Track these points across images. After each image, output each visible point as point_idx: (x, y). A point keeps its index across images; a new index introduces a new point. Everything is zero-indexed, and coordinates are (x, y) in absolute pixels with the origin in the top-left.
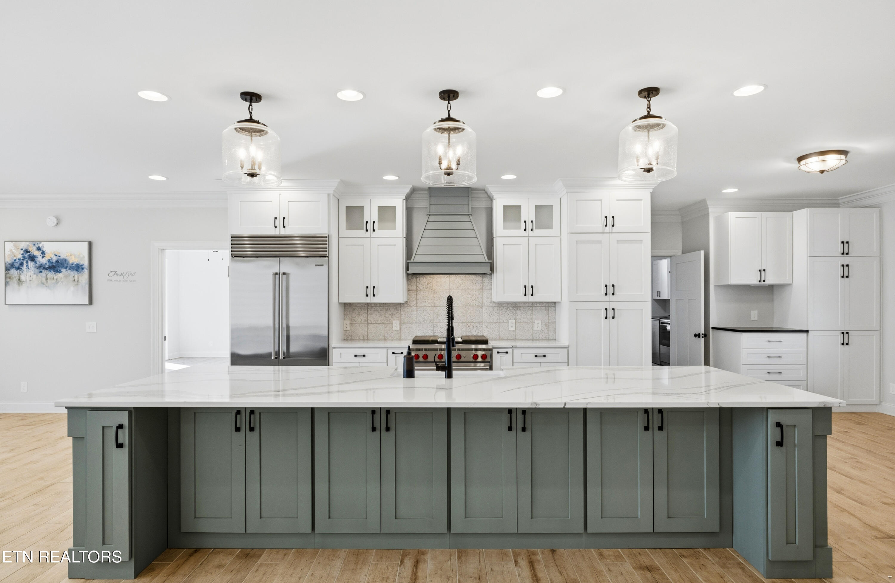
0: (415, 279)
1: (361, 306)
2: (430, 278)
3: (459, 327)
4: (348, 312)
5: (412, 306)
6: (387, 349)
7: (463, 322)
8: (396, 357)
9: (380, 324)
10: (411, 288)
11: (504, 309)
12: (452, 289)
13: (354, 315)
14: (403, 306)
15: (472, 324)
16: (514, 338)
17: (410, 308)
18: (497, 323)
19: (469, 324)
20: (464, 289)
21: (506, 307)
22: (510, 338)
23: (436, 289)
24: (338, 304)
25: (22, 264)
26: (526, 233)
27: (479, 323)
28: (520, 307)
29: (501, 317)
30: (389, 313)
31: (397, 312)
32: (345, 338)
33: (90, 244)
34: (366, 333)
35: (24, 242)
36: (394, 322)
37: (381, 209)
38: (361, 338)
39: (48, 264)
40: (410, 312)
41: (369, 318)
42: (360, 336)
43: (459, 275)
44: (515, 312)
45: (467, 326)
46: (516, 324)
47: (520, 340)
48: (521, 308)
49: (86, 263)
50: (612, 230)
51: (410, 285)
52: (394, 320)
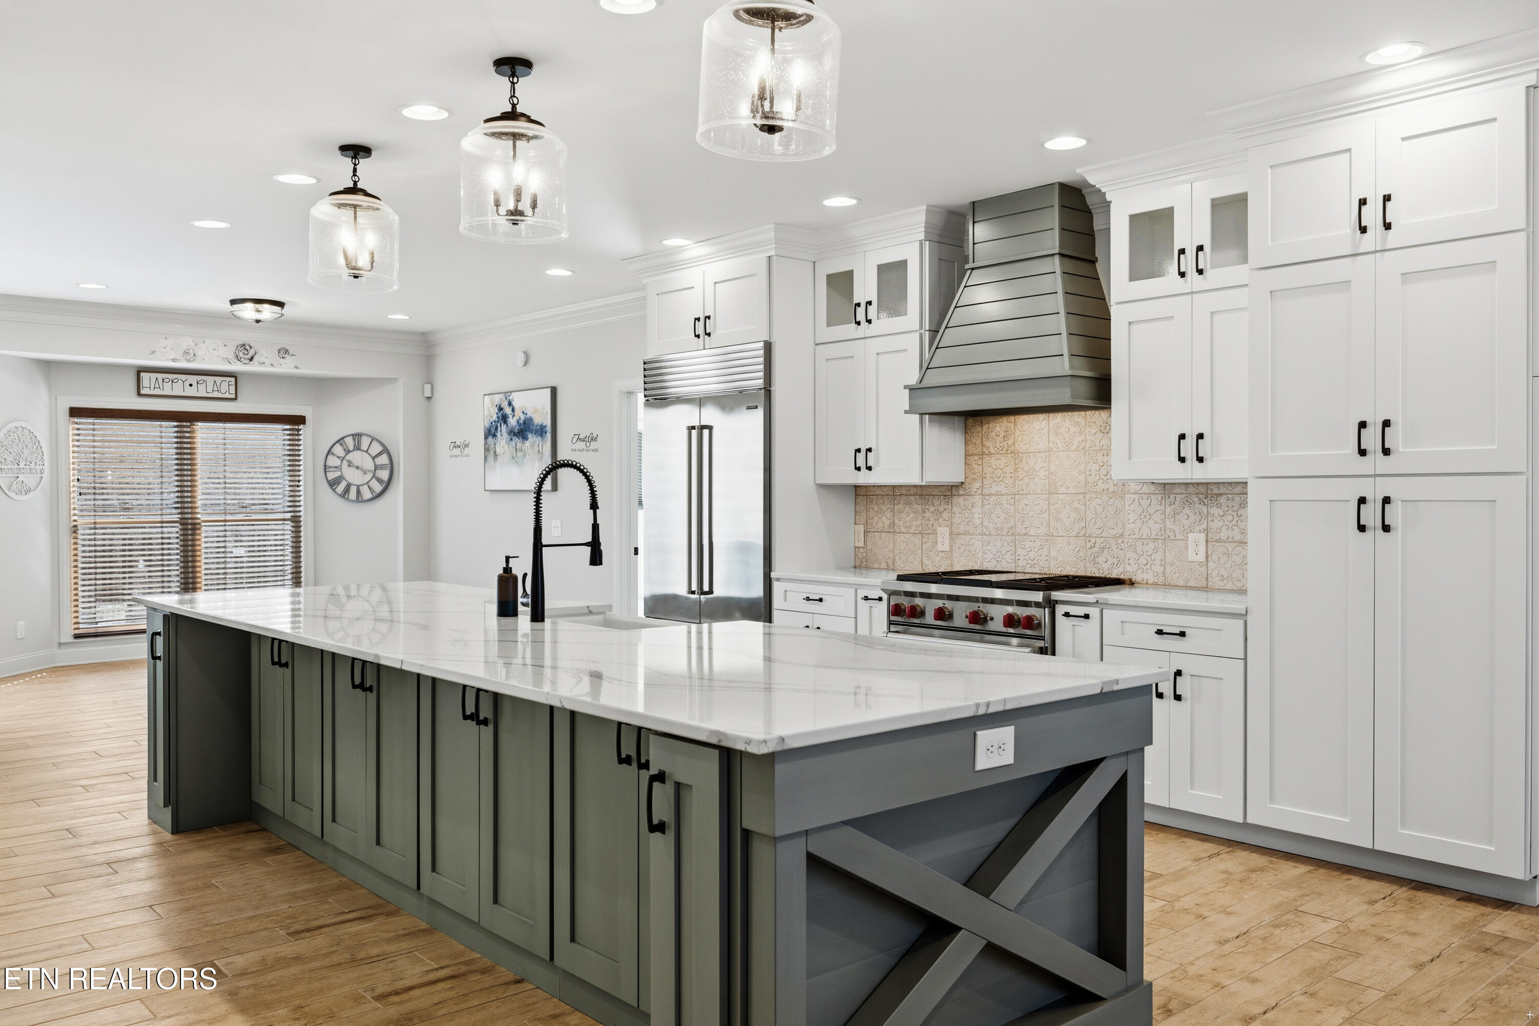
0: (979, 429)
1: (883, 493)
2: (1009, 425)
3: (1070, 547)
4: (862, 508)
5: (973, 493)
6: (856, 587)
7: (1077, 536)
8: (871, 607)
9: (915, 535)
10: (971, 449)
11: (1177, 503)
12: (1055, 449)
13: (872, 514)
14: (956, 493)
15: (1099, 541)
16: (1203, 583)
17: (970, 498)
18: (1159, 541)
19: (1093, 540)
20: (1080, 448)
21: (1183, 496)
22: (1191, 583)
23: (1021, 451)
24: (814, 486)
25: (496, 429)
26: (1186, 282)
27: (1115, 537)
28: (1220, 495)
29: (1169, 524)
30: (932, 509)
31: (946, 506)
32: (857, 565)
33: (554, 391)
34: (891, 555)
35: (498, 395)
36: (940, 530)
37: (883, 269)
38: (884, 565)
39: (517, 427)
40: (970, 507)
41: (896, 521)
42: (882, 561)
43: (1070, 413)
44: (1204, 509)
45: (1089, 545)
46: (1209, 544)
47: (1219, 590)
48: (1223, 500)
49: (548, 423)
50: (1384, 240)
51: (969, 443)
52: (940, 526)
